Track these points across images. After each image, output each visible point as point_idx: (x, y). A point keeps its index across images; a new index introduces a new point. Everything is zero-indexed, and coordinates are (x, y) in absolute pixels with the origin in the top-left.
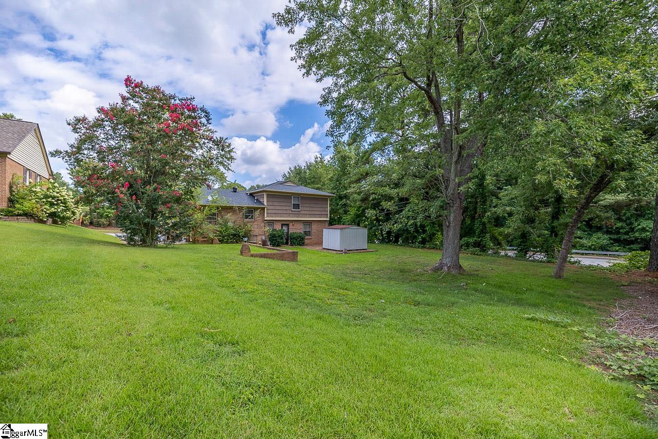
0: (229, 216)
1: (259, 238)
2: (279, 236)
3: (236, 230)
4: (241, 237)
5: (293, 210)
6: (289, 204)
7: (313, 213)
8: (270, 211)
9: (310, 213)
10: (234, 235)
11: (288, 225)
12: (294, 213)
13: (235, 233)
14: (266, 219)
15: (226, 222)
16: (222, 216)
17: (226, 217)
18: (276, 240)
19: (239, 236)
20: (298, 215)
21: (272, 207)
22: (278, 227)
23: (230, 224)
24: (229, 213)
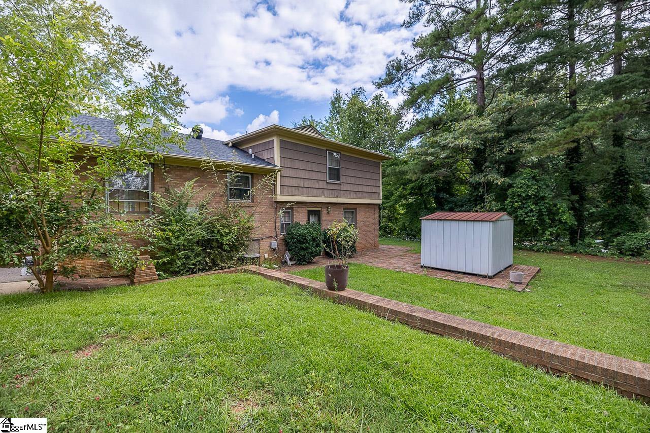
0: (188, 188)
1: (265, 245)
2: (314, 240)
3: (210, 229)
4: (227, 248)
5: (328, 181)
6: (321, 168)
7: (360, 189)
8: (288, 182)
9: (356, 188)
10: (206, 244)
11: (317, 214)
12: (331, 187)
13: (208, 236)
14: (280, 198)
15: (181, 205)
16: (167, 190)
17: (179, 191)
18: (307, 248)
19: (221, 246)
20: (337, 192)
21: (290, 173)
22: (301, 217)
23: (191, 212)
24: (189, 180)
